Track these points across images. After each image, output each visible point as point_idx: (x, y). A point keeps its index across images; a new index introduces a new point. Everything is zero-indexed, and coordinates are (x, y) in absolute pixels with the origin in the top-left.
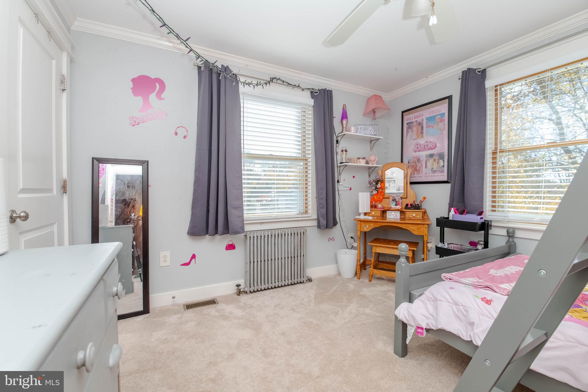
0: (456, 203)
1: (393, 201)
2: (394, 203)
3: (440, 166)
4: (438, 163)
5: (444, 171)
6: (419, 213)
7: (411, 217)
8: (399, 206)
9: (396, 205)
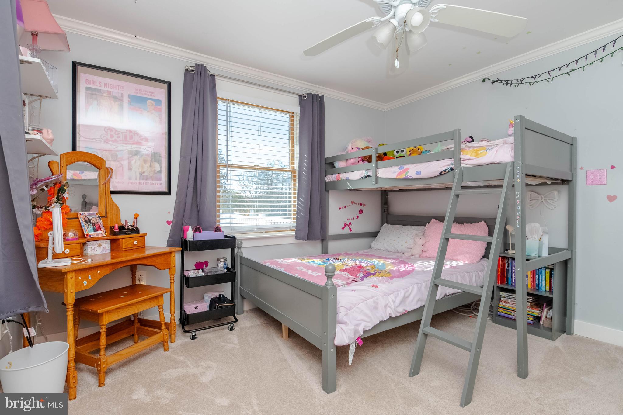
0: (187, 220)
1: (87, 223)
2: (91, 227)
3: (155, 170)
4: (150, 166)
5: (161, 178)
6: (140, 239)
7: (130, 246)
8: (100, 232)
9: (95, 230)
